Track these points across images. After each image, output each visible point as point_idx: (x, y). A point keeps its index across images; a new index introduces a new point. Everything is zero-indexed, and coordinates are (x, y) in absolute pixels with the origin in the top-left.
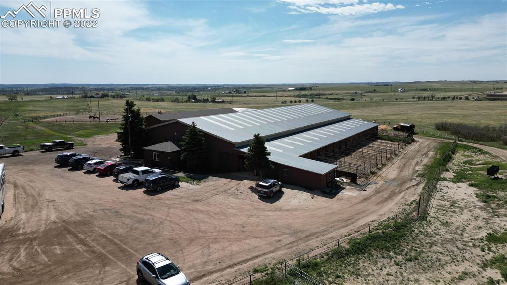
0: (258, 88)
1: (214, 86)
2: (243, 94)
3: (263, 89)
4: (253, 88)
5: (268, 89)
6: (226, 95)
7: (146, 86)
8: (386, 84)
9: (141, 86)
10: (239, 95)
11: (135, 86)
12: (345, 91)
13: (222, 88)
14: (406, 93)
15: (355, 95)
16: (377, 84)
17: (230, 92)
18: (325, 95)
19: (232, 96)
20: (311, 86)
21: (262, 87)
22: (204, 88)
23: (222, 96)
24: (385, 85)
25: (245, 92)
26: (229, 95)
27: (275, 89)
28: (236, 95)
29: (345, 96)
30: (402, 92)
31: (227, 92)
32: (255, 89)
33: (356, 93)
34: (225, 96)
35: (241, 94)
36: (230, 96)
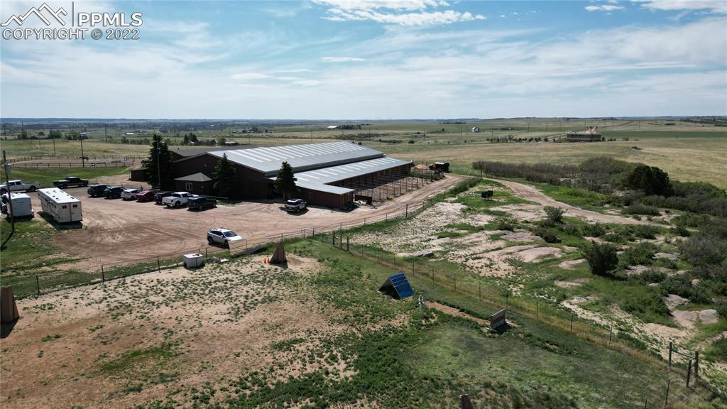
0: (286, 125)
1: (220, 123)
2: (264, 134)
3: (293, 127)
4: (278, 125)
5: (300, 127)
6: (238, 135)
7: (112, 123)
8: (458, 121)
9: (102, 122)
10: (258, 135)
11: (93, 122)
12: (404, 132)
13: (232, 126)
14: (481, 134)
15: (416, 136)
16: (448, 122)
17: (244, 132)
18: (378, 135)
19: (249, 137)
20: (360, 124)
21: (291, 125)
22: (205, 125)
23: (234, 137)
24: (457, 123)
25: (267, 131)
26: (243, 135)
27: (310, 127)
28: (254, 135)
29: (404, 138)
30: (476, 132)
31: (241, 130)
32: (281, 128)
33: (419, 133)
34: (237, 137)
35: (260, 134)
36: (245, 137)
